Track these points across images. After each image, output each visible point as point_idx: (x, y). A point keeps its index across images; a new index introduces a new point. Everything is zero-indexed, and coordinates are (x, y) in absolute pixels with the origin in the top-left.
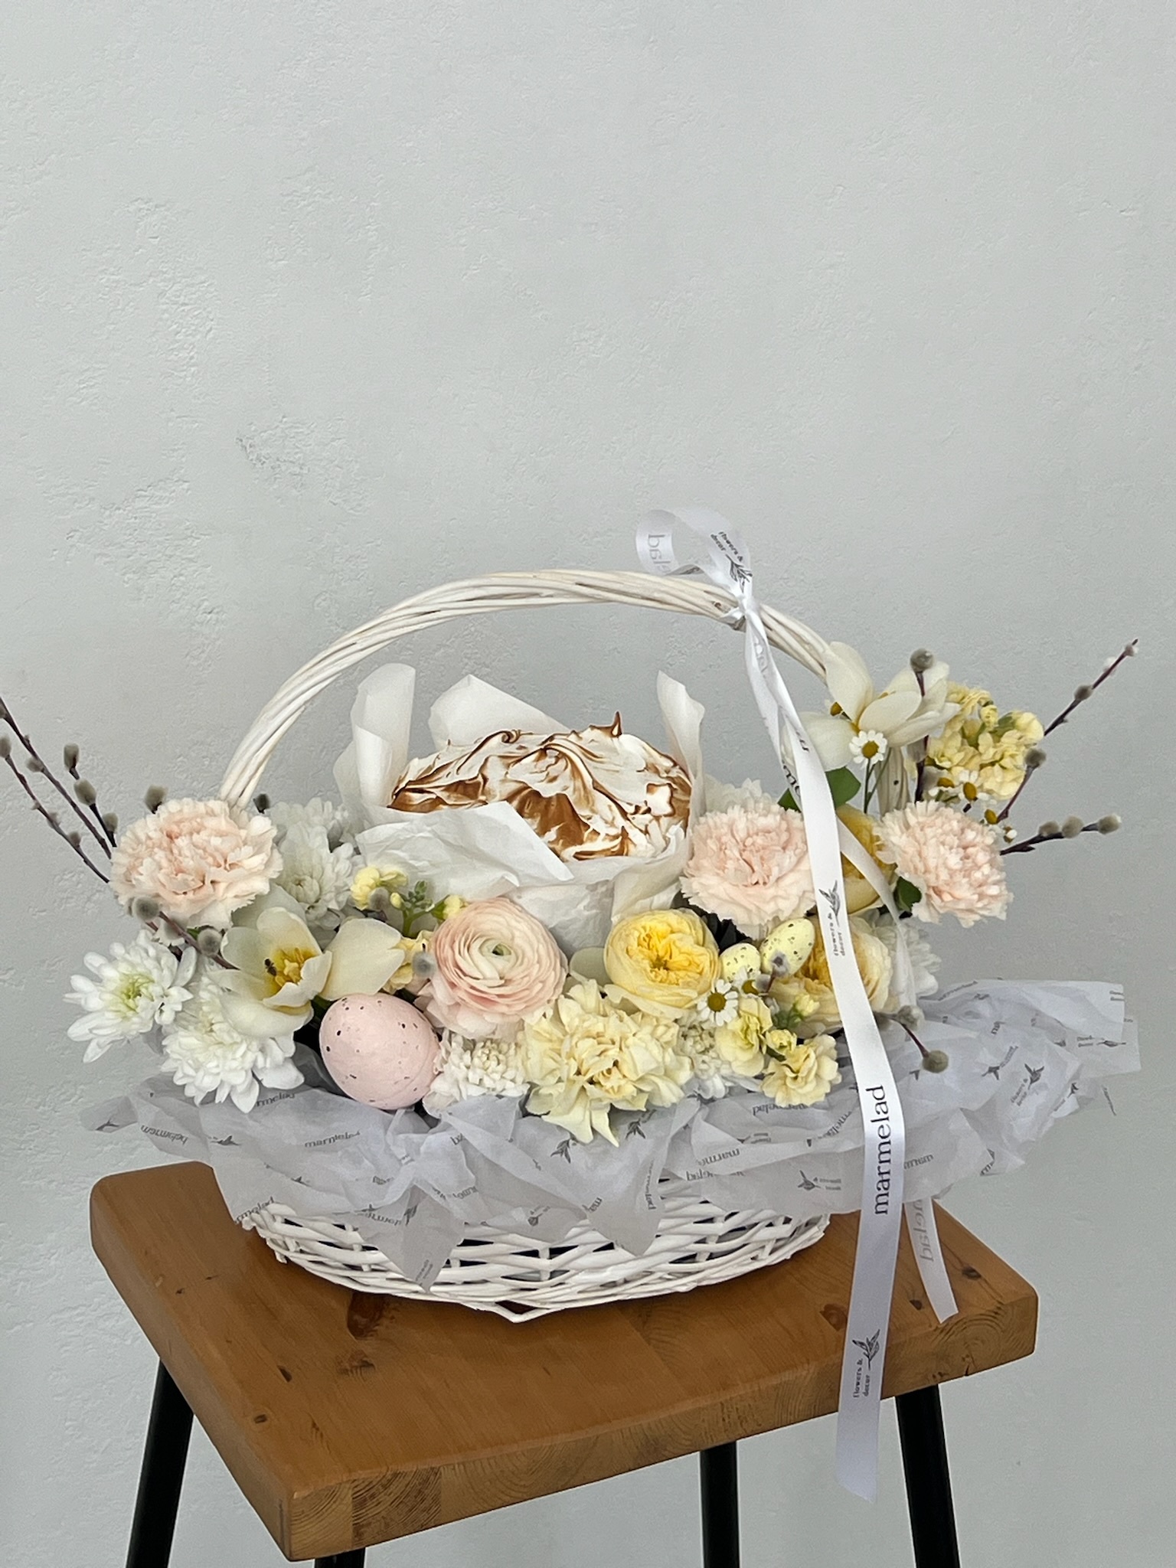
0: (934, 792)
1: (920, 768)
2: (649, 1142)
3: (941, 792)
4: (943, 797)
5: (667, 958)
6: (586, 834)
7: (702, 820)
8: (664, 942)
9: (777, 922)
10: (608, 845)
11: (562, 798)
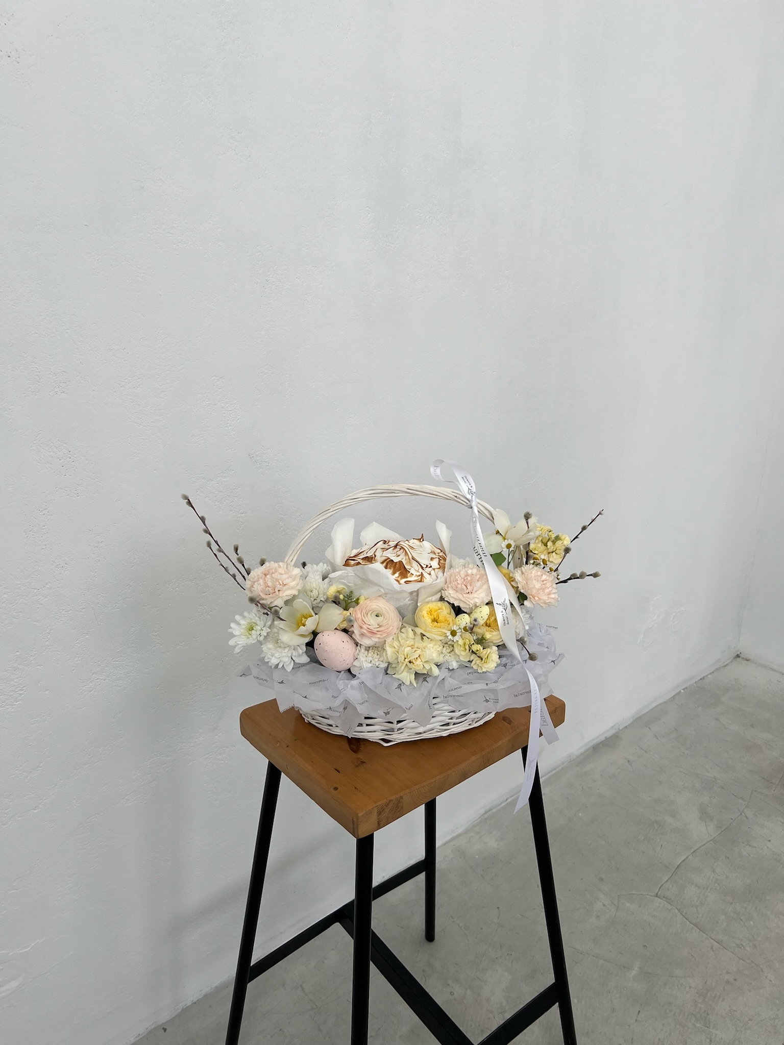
0: (532, 562)
1: (527, 553)
2: (430, 685)
3: (534, 562)
4: (535, 563)
5: (437, 618)
6: (409, 575)
7: (450, 570)
8: (436, 613)
9: (476, 607)
10: (416, 578)
11: (401, 562)
